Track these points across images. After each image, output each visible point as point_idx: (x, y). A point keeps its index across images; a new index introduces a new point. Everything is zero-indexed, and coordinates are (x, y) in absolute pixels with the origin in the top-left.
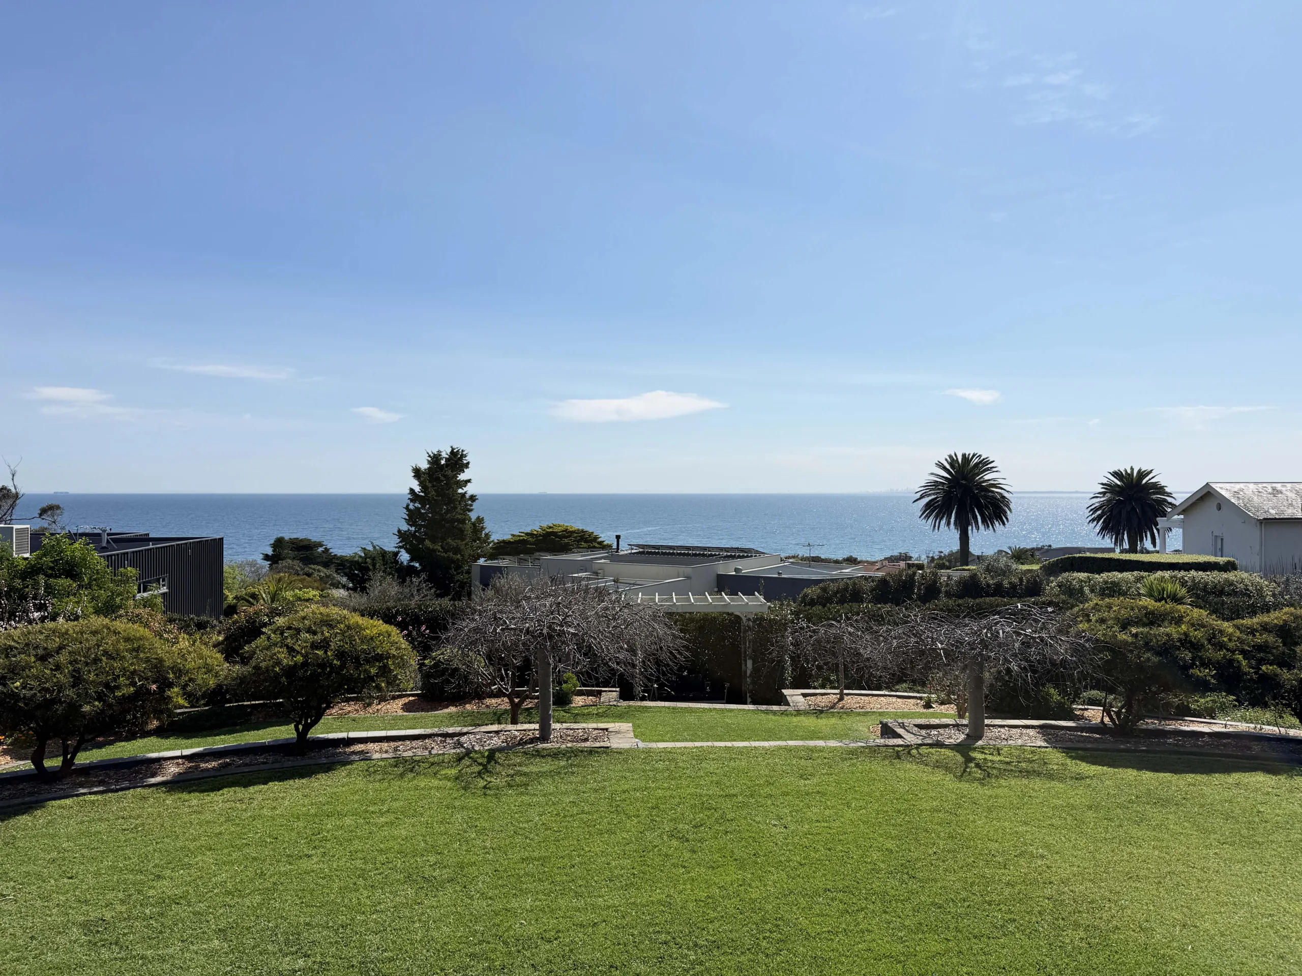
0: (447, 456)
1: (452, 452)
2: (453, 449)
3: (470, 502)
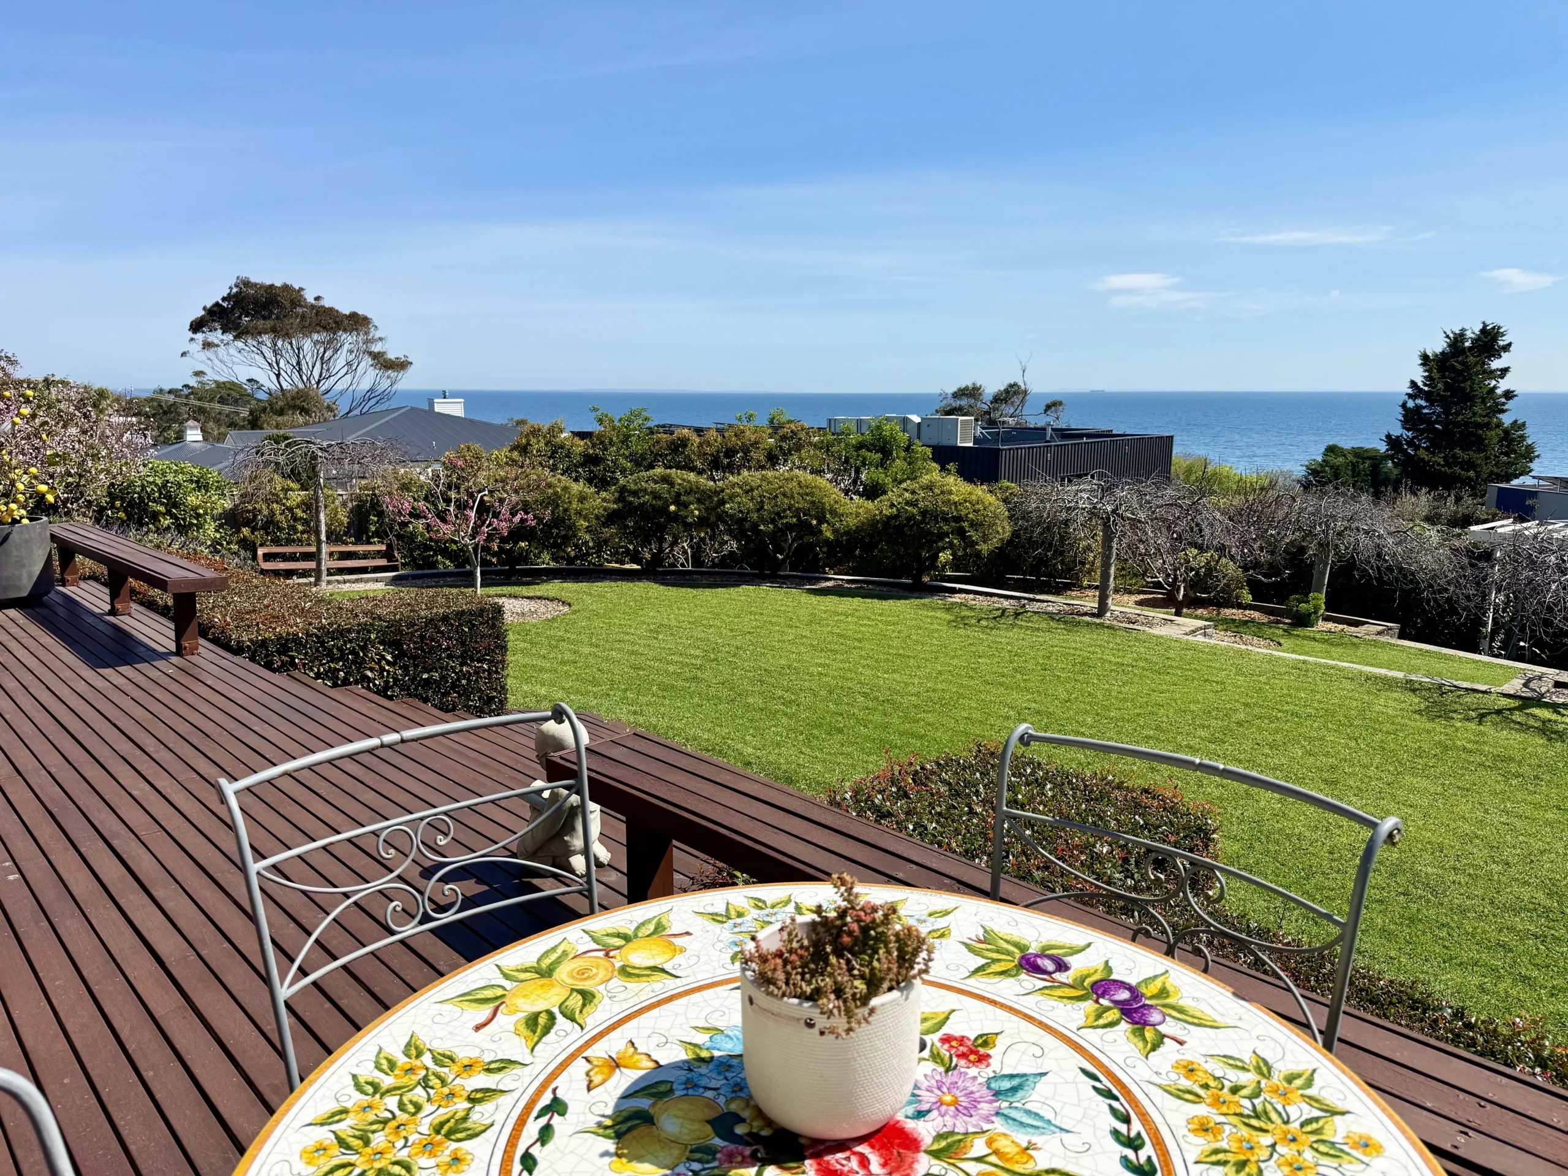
0: (1473, 336)
1: (1484, 331)
2: (1485, 325)
3: (1503, 400)
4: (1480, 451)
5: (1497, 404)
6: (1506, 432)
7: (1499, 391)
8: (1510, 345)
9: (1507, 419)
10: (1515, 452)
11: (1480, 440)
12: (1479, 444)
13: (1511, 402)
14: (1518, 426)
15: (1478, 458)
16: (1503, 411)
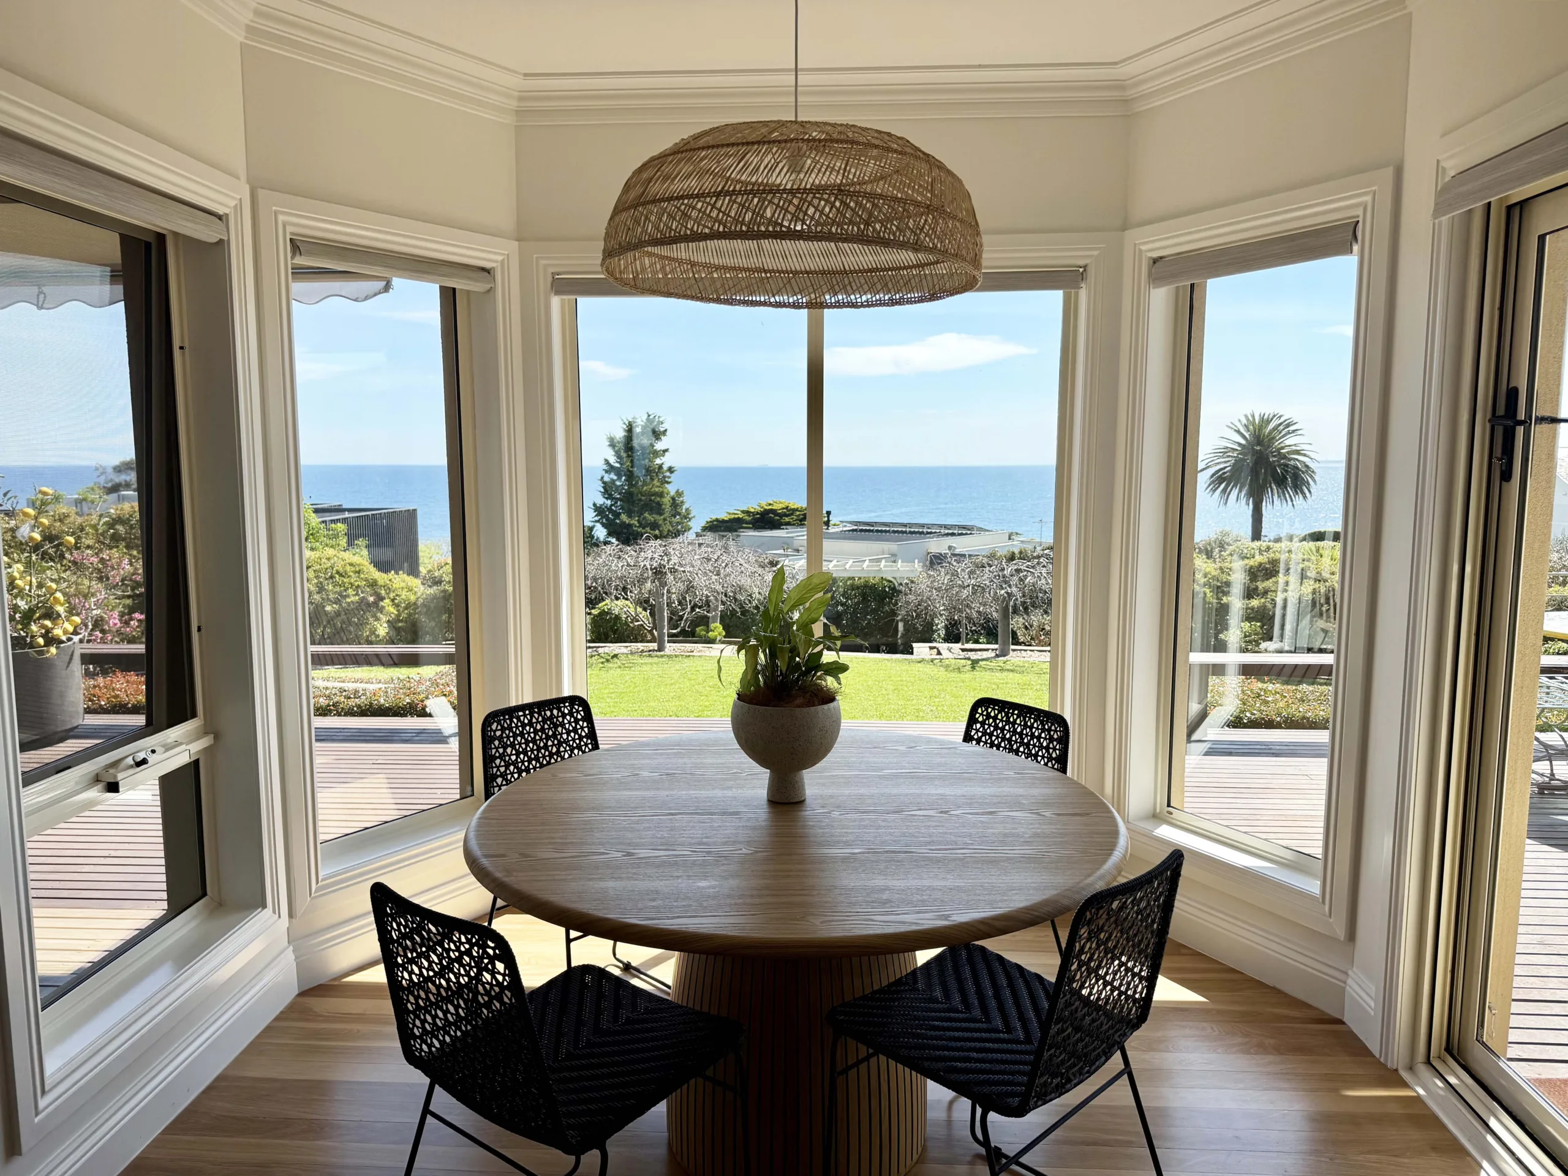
0: (643, 423)
1: (648, 419)
2: (649, 416)
4: (661, 514)
5: (664, 477)
6: (673, 499)
7: (665, 467)
8: (666, 430)
9: (671, 489)
10: (679, 514)
11: (659, 504)
12: (658, 509)
13: (673, 475)
14: (679, 494)
15: (659, 519)
16: (669, 483)
